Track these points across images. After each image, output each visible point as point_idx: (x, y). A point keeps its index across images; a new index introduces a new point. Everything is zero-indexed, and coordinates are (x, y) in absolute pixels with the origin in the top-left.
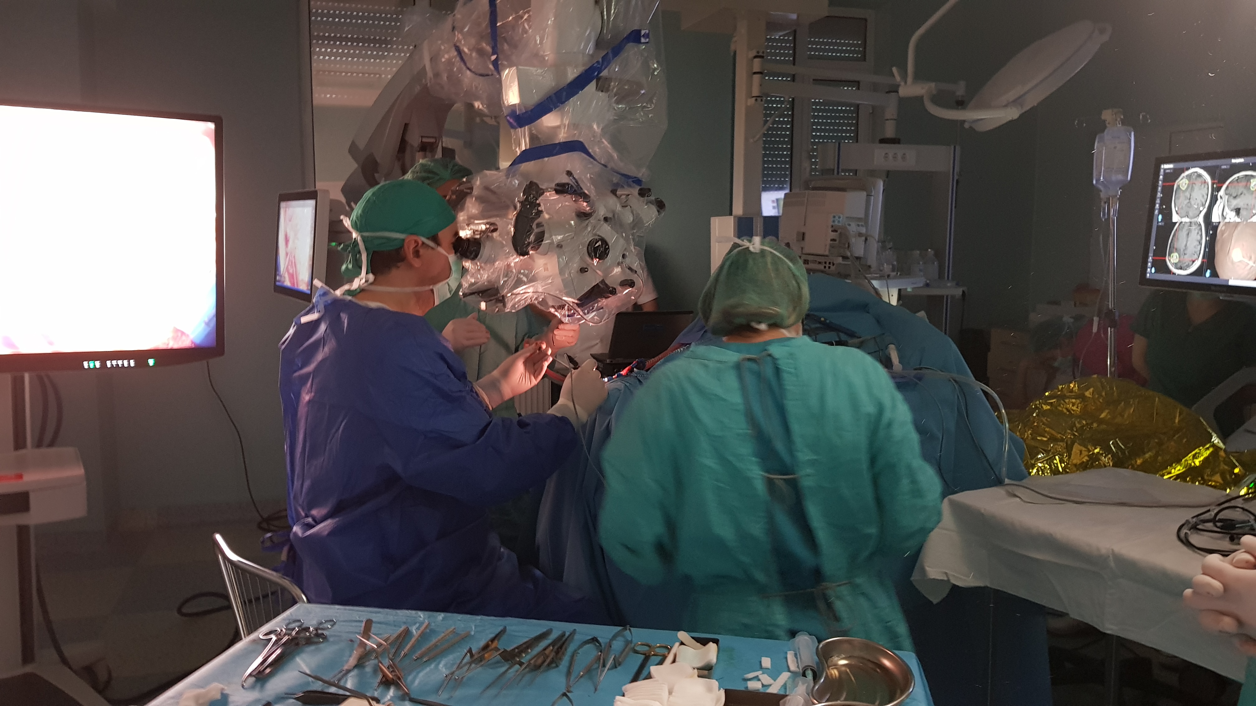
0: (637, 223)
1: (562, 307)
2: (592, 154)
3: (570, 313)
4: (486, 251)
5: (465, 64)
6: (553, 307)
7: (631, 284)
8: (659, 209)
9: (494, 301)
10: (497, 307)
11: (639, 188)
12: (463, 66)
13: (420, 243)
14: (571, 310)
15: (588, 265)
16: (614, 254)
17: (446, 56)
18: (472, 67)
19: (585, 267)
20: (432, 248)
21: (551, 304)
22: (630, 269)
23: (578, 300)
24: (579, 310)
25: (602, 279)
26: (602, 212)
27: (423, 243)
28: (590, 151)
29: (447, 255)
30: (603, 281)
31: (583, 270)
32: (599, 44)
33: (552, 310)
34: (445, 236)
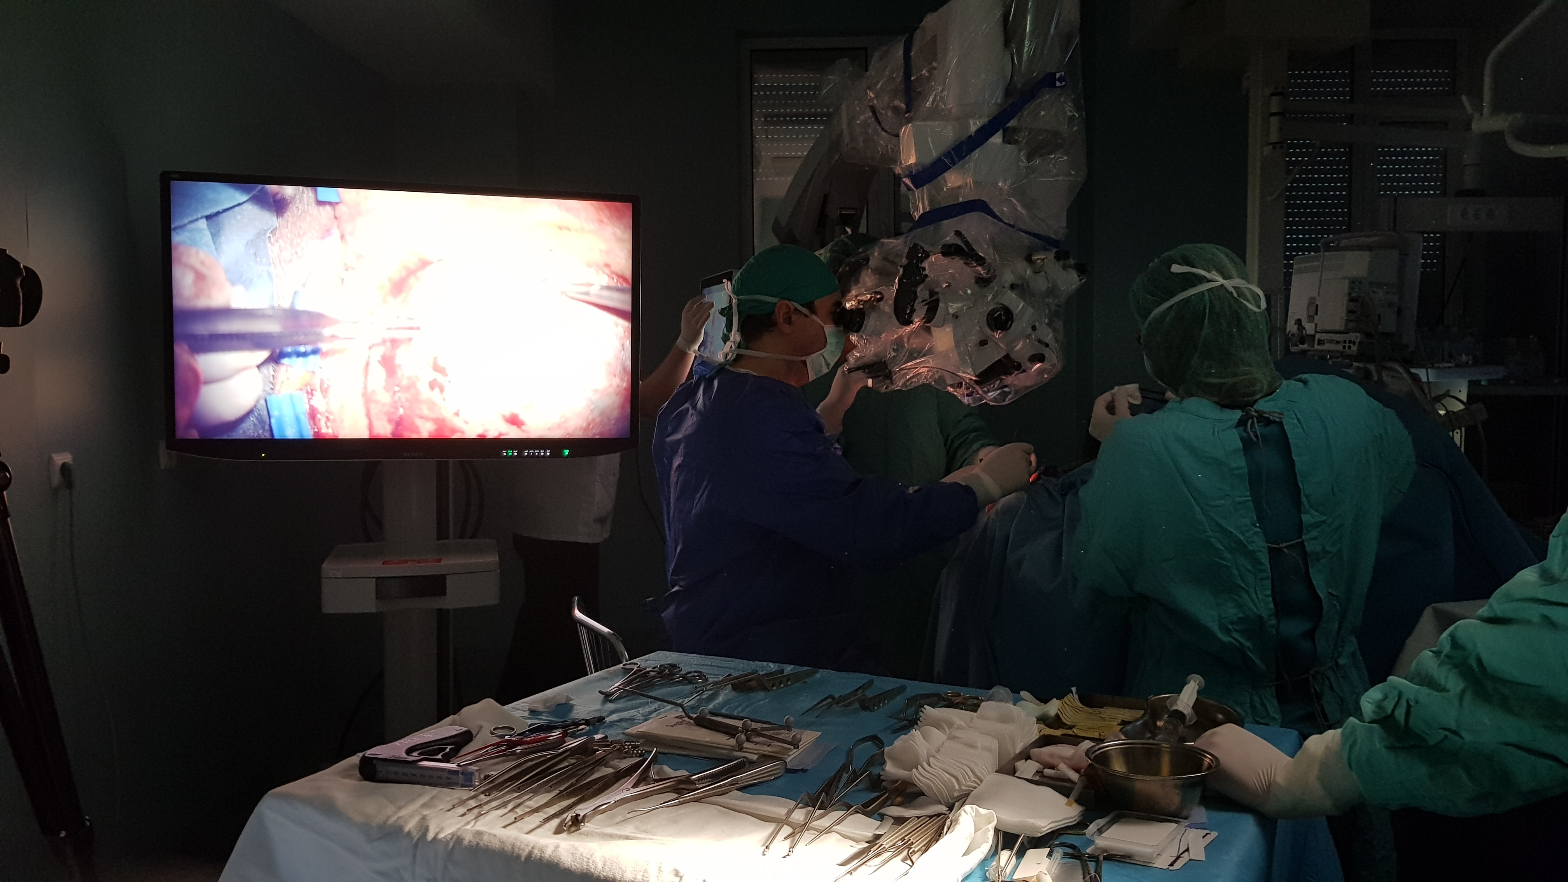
0: (1052, 291)
1: (960, 385)
2: (998, 214)
3: (968, 392)
4: (871, 322)
5: (880, 124)
6: (952, 386)
7: (1041, 358)
8: (1079, 274)
9: (881, 378)
10: (885, 384)
11: (1055, 250)
12: (878, 127)
13: (792, 308)
14: (969, 389)
15: (988, 337)
16: (1020, 325)
17: (862, 118)
18: (887, 128)
19: (984, 339)
20: (806, 316)
21: (949, 382)
22: (1040, 341)
23: (976, 376)
24: (977, 387)
25: (1005, 353)
26: (1008, 277)
27: (796, 309)
28: (996, 210)
29: (823, 324)
30: (1007, 356)
31: (983, 343)
32: (1008, 93)
33: (951, 390)
34: (824, 304)
